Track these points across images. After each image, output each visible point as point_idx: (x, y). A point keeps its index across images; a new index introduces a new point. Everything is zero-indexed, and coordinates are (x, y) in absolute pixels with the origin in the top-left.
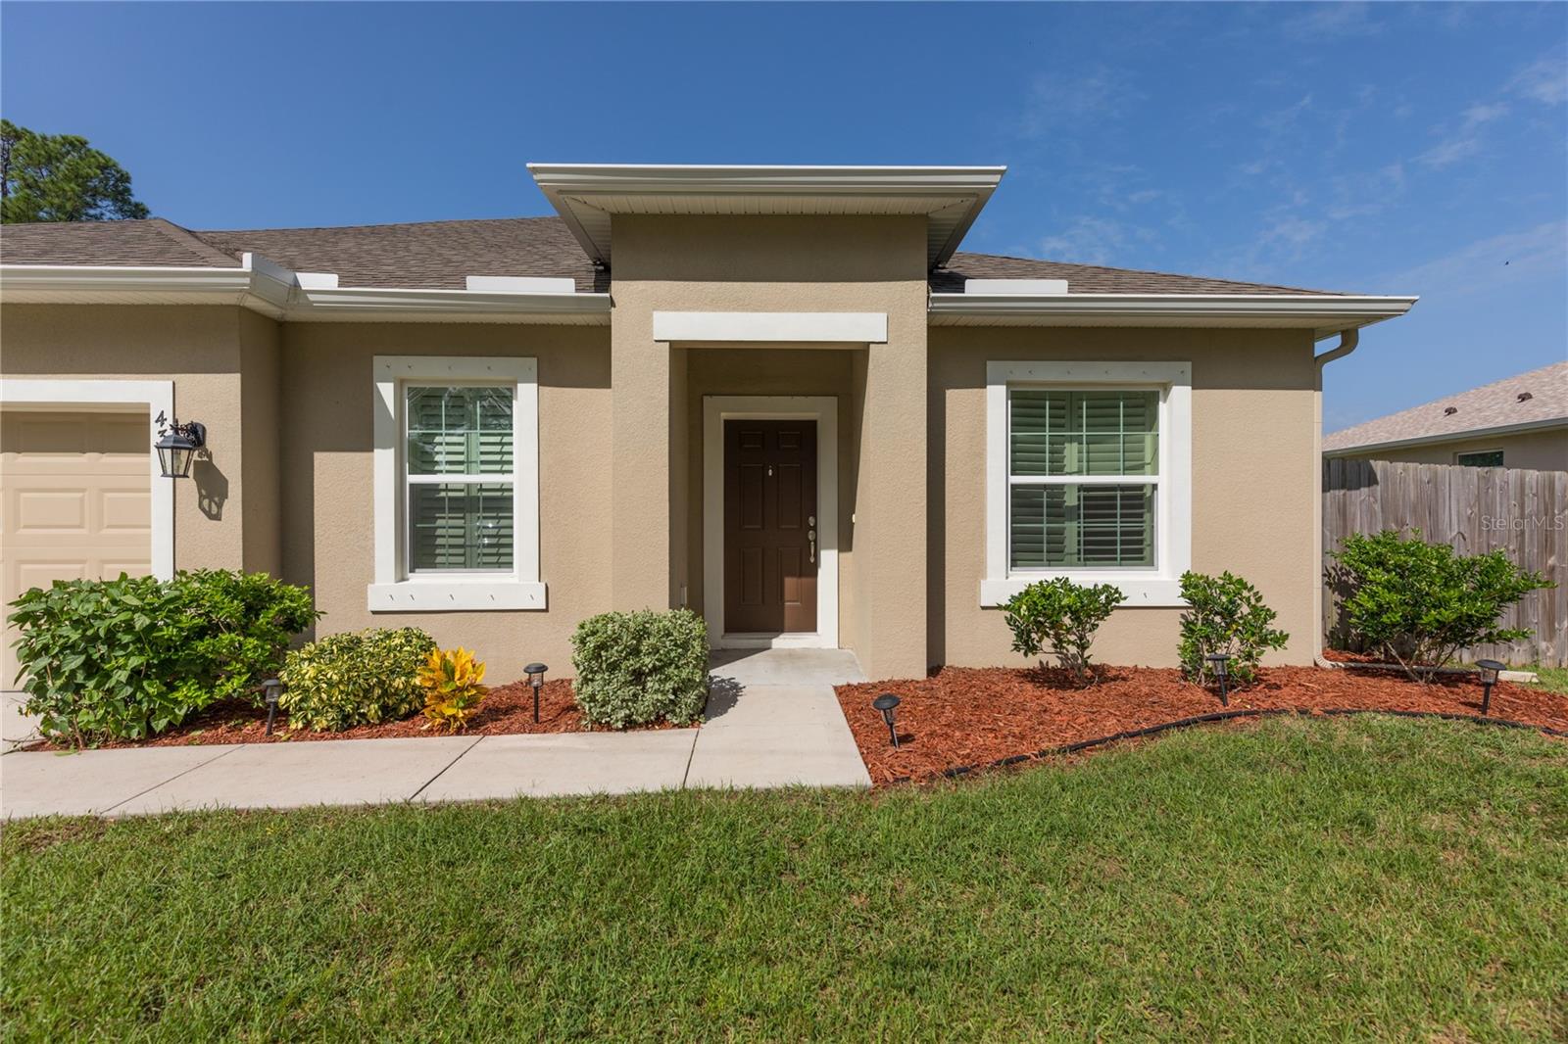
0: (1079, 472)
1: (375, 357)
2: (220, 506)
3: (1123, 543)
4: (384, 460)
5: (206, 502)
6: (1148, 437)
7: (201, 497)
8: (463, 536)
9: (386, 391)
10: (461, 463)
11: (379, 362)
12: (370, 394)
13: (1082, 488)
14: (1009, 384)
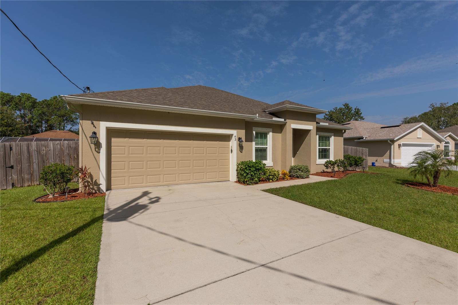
0: (322, 147)
1: (253, 127)
2: (242, 151)
3: (324, 156)
4: (254, 143)
5: (240, 150)
6: (328, 142)
7: (240, 149)
8: (258, 155)
9: (254, 132)
10: (258, 144)
11: (253, 128)
12: (252, 133)
13: (322, 149)
14: (319, 135)
